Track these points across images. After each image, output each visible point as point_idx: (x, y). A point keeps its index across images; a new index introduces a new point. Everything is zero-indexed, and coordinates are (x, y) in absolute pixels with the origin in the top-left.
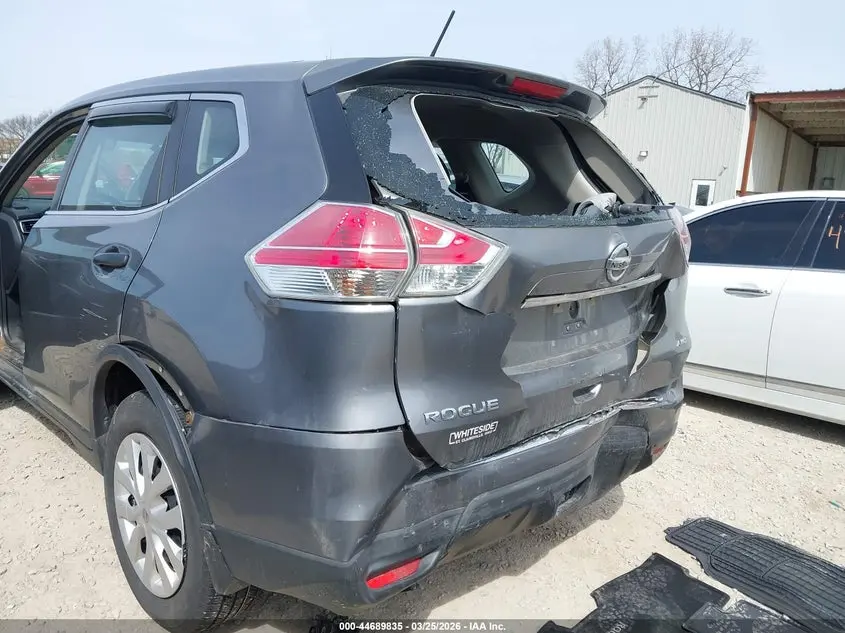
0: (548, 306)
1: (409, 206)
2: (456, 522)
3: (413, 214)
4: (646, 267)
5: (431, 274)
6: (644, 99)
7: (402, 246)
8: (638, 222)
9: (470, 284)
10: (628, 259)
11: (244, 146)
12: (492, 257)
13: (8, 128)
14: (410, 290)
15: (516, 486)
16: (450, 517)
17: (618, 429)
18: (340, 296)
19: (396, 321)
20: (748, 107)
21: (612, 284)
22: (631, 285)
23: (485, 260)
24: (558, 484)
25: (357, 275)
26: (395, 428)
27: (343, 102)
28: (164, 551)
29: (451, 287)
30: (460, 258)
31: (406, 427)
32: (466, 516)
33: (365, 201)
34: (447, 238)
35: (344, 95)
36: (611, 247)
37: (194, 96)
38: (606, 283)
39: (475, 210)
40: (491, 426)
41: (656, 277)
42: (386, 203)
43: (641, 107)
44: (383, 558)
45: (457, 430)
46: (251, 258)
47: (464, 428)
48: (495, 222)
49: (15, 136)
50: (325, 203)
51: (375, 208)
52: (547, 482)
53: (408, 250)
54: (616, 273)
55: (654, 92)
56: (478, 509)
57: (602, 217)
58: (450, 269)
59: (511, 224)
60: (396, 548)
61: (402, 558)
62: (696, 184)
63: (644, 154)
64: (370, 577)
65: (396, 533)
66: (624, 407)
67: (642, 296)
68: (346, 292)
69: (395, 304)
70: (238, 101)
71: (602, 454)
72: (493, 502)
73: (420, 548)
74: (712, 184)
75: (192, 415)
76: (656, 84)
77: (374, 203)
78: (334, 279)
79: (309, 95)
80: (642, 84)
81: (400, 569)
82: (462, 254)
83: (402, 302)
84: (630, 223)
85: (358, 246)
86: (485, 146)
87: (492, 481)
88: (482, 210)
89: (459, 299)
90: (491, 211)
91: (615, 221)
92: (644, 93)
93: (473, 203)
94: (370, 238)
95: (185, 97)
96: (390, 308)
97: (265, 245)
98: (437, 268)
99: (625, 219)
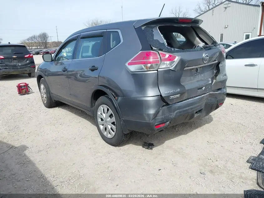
0: (190, 69)
1: (159, 50)
2: (172, 116)
3: (160, 52)
4: (214, 59)
5: (164, 64)
6: (226, 8)
7: (158, 59)
8: (210, 49)
9: (173, 65)
10: (208, 58)
11: (122, 41)
12: (177, 59)
13: (30, 39)
14: (160, 67)
15: (185, 109)
16: (171, 115)
17: (209, 98)
18: (146, 70)
19: (158, 74)
20: (261, 7)
21: (205, 63)
22: (210, 64)
23: (175, 60)
24: (195, 109)
25: (149, 65)
26: (159, 95)
27: (143, 29)
28: (111, 128)
29: (169, 66)
30: (170, 60)
31: (161, 95)
32: (174, 115)
33: (150, 50)
34: (167, 56)
35: (143, 28)
36: (204, 55)
37: (108, 30)
38: (203, 63)
39: (173, 50)
40: (179, 95)
41: (217, 62)
42: (154, 50)
43: (225, 11)
44: (158, 122)
45: (172, 96)
46: (127, 64)
47: (173, 95)
48: (177, 52)
49: (33, 41)
50: (141, 51)
51: (152, 51)
52: (192, 109)
53: (159, 59)
54: (205, 61)
55: (229, 5)
56: (177, 113)
57: (201, 49)
58: (168, 62)
59: (180, 52)
60: (160, 120)
61: (161, 122)
62: (245, 34)
63: (226, 26)
64: (155, 126)
65: (160, 117)
66: (211, 93)
67: (213, 66)
68: (147, 69)
69: (157, 70)
70: (119, 31)
71: (206, 104)
72: (180, 112)
73: (165, 121)
74: (250, 34)
75: (116, 98)
76: (230, 3)
77: (152, 50)
78: (144, 66)
79: (135, 29)
80: (225, 3)
81: (161, 125)
82: (171, 59)
83: (159, 70)
84: (208, 50)
85: (149, 59)
86: (174, 33)
87: (179, 108)
88: (174, 49)
89: (170, 68)
90: (176, 49)
91: (204, 49)
92: (226, 6)
93: (172, 48)
94: (151, 58)
95: (106, 31)
96: (156, 71)
97: (130, 61)
98: (165, 62)
99: (207, 49)
